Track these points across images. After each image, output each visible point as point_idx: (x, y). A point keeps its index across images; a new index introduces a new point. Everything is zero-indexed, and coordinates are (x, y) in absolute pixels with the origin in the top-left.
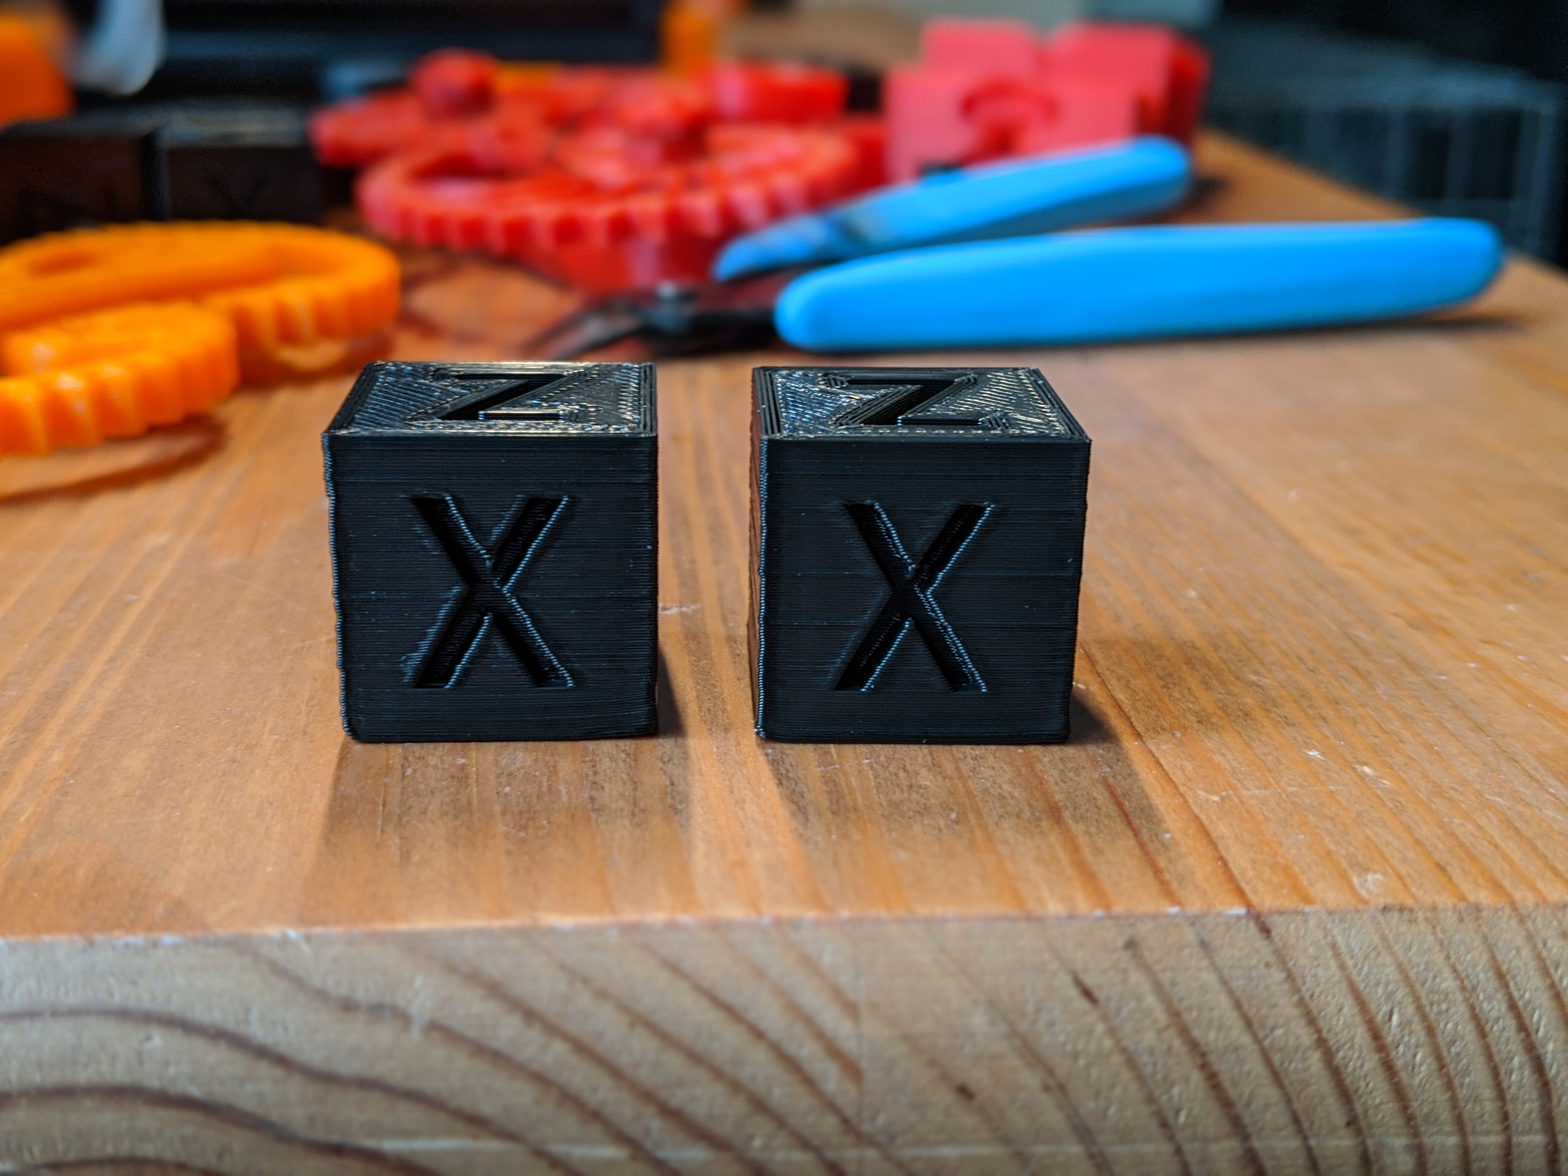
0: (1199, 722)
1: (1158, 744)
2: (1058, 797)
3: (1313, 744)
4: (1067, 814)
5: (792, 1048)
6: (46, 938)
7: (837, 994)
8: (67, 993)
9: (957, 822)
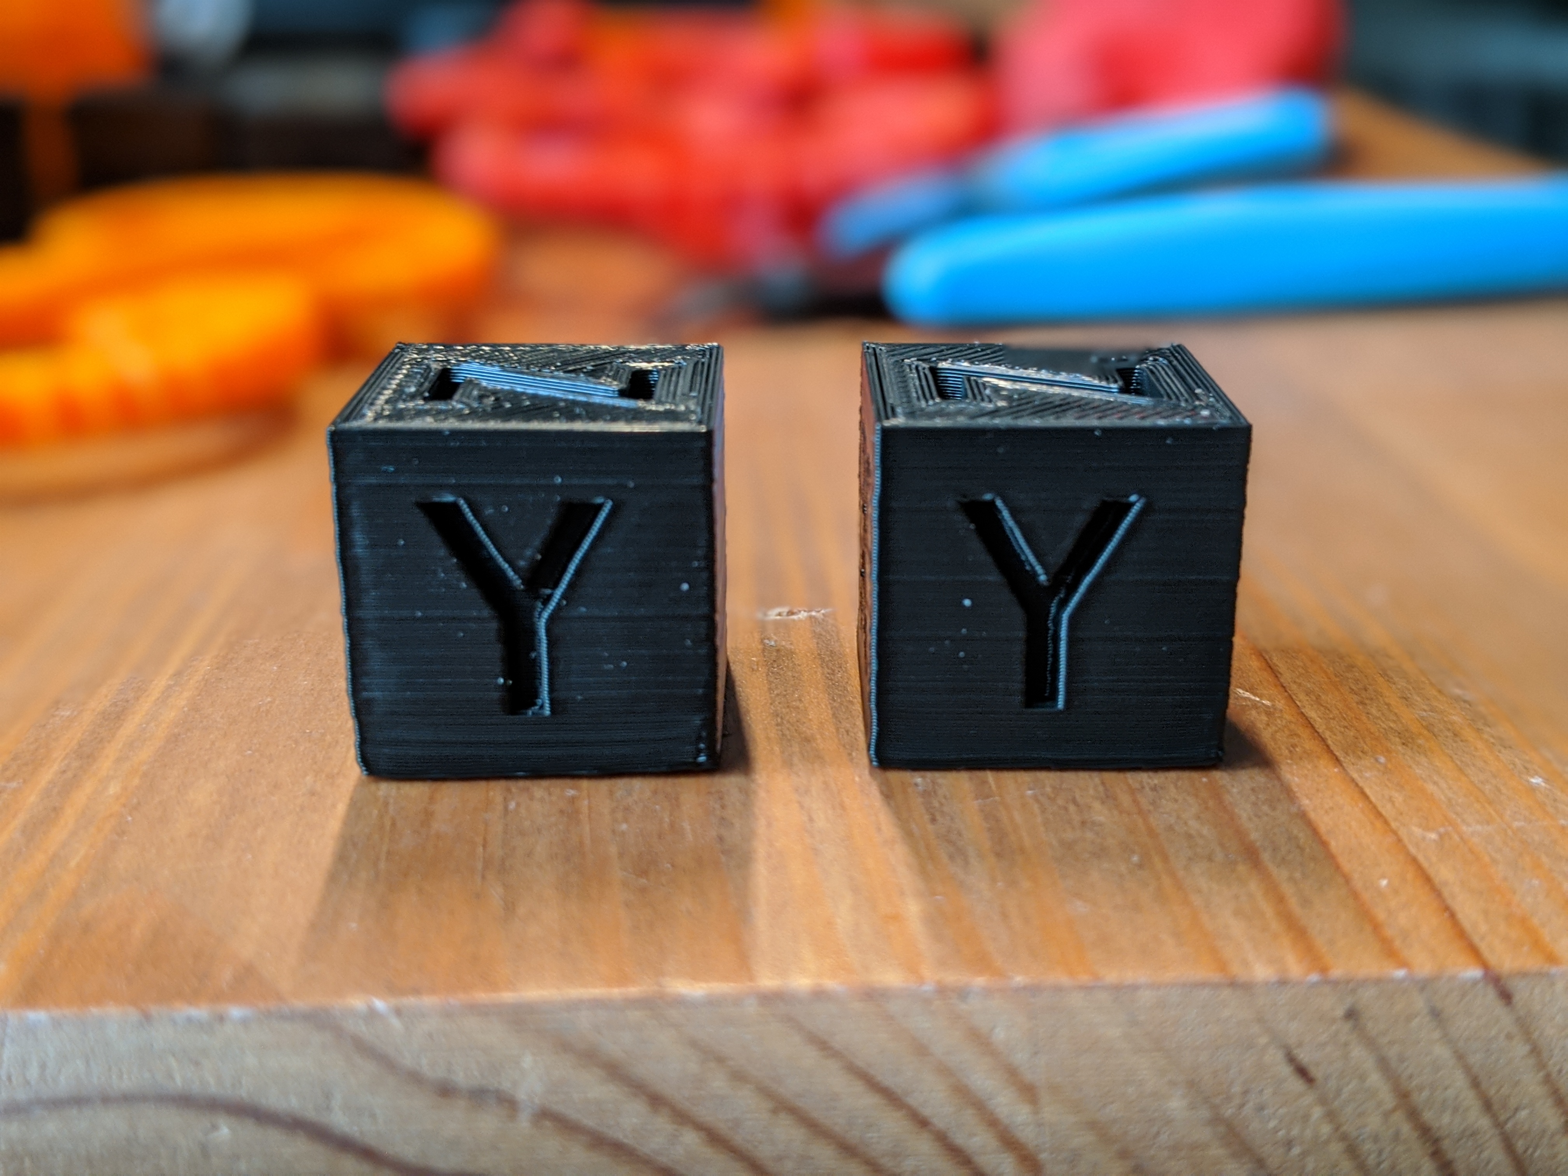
0: (1404, 744)
1: (1361, 771)
2: (1254, 836)
3: (1535, 771)
4: (1266, 856)
5: (960, 1139)
6: (95, 1011)
7: (1012, 1074)
8: (120, 1077)
9: (1140, 866)
